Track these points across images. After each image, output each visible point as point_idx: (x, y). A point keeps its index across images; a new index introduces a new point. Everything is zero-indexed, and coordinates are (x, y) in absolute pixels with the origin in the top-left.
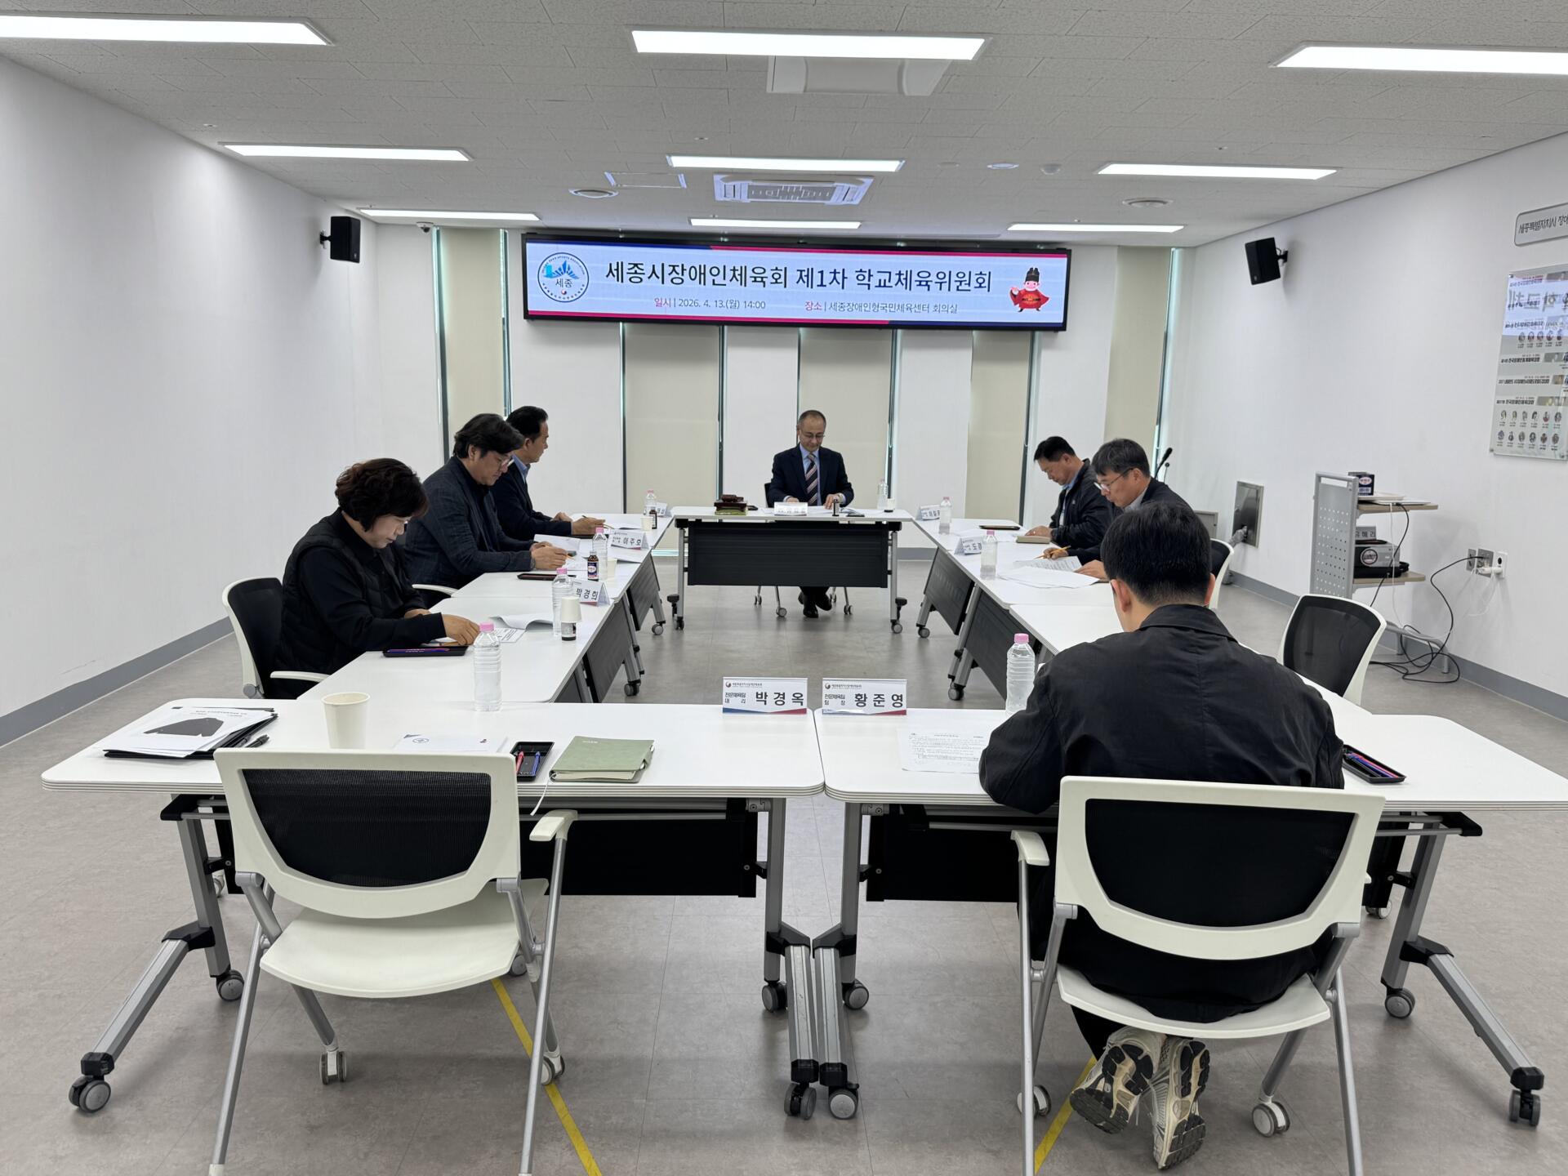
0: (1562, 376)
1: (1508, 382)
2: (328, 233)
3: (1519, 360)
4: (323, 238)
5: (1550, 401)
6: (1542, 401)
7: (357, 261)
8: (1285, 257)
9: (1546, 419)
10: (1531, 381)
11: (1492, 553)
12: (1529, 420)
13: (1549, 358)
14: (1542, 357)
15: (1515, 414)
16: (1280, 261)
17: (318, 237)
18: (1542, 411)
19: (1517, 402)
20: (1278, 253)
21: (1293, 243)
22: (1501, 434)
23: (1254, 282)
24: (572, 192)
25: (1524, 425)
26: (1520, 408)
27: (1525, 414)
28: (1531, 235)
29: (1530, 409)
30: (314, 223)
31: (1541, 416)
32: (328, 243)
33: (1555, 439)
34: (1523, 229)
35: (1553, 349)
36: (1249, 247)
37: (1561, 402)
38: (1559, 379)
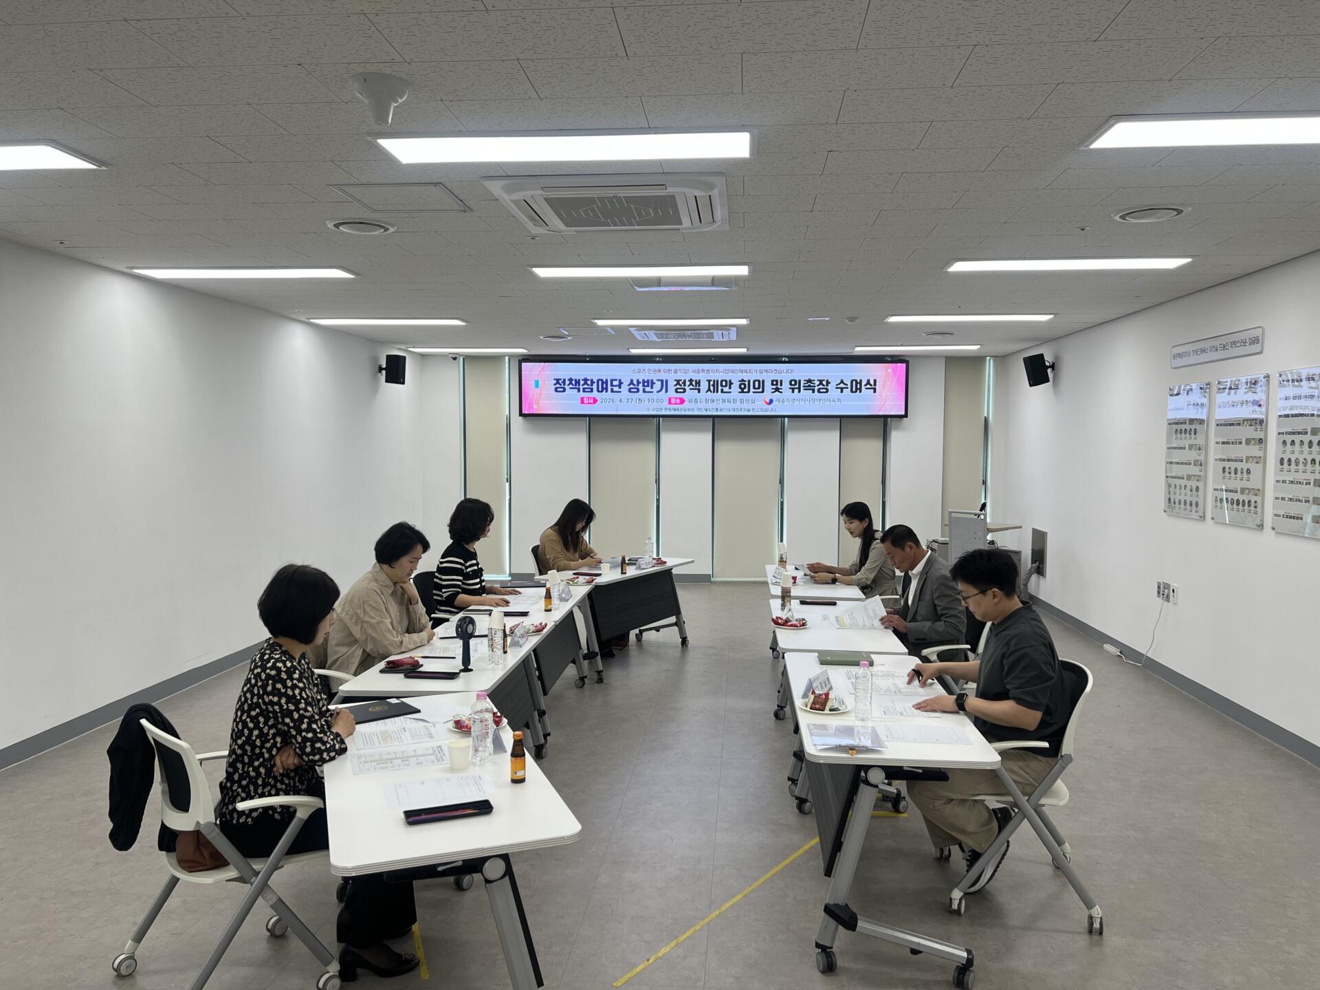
0: (1198, 461)
1: (1171, 463)
2: (384, 366)
3: (1175, 448)
4: (381, 369)
5: (1193, 477)
6: (1189, 477)
7: (403, 383)
8: (1053, 366)
9: (1192, 490)
10: (1182, 463)
11: (1170, 585)
12: (1183, 490)
13: (1191, 447)
14: (1188, 447)
15: (1176, 486)
16: (1049, 370)
17: (378, 368)
18: (1189, 484)
19: (1175, 477)
20: (1047, 364)
21: (1057, 357)
22: (1169, 499)
23: (1031, 385)
24: (542, 337)
25: (1180, 494)
26: (1178, 482)
27: (1181, 487)
28: (1179, 362)
29: (1183, 483)
30: (375, 359)
31: (1189, 488)
32: (384, 372)
33: (1197, 504)
34: (1174, 357)
35: (1193, 441)
36: (1025, 360)
37: (1198, 478)
38: (1196, 463)
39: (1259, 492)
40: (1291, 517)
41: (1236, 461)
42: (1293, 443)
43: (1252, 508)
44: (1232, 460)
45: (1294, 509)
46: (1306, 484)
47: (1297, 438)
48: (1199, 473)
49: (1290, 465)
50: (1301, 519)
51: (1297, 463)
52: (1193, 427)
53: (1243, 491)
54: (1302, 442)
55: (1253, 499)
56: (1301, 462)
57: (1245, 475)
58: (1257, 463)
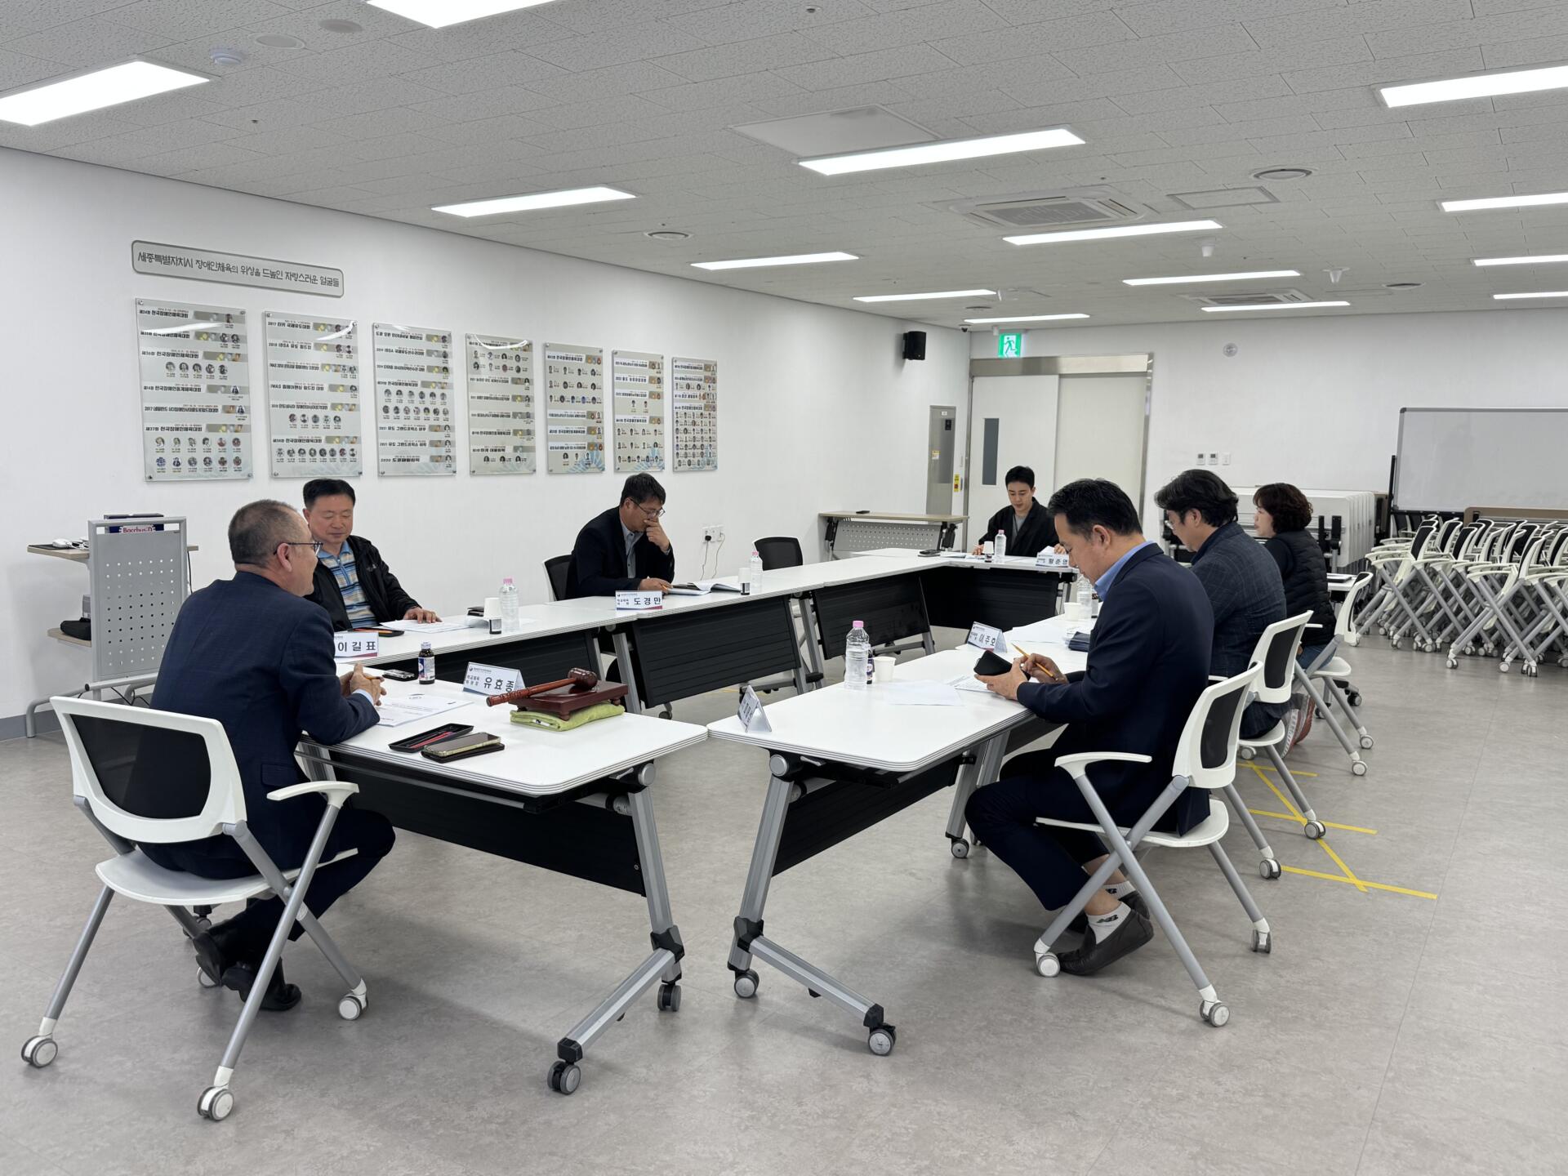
0: (233, 407)
1: (157, 409)
3: (170, 389)
5: (224, 428)
6: (212, 428)
9: (221, 444)
12: (199, 445)
13: (216, 389)
14: (204, 388)
15: (177, 441)
18: (214, 437)
19: (177, 429)
22: (161, 461)
25: (194, 450)
26: (184, 436)
27: (192, 441)
28: (156, 266)
29: (198, 437)
31: (213, 441)
33: (237, 461)
34: (143, 257)
35: (217, 380)
37: (238, 428)
38: (228, 410)
39: (355, 440)
40: (404, 460)
41: (316, 407)
42: (399, 393)
43: (348, 456)
44: (308, 407)
45: (411, 452)
46: (421, 429)
47: (405, 390)
48: (237, 422)
49: (397, 413)
50: (418, 460)
51: (407, 411)
52: (216, 364)
53: (329, 440)
54: (411, 393)
55: (347, 447)
56: (412, 411)
57: (332, 423)
58: (350, 410)
